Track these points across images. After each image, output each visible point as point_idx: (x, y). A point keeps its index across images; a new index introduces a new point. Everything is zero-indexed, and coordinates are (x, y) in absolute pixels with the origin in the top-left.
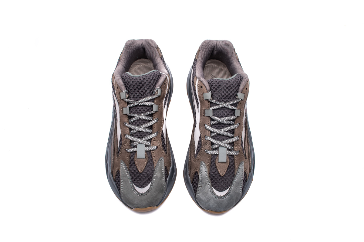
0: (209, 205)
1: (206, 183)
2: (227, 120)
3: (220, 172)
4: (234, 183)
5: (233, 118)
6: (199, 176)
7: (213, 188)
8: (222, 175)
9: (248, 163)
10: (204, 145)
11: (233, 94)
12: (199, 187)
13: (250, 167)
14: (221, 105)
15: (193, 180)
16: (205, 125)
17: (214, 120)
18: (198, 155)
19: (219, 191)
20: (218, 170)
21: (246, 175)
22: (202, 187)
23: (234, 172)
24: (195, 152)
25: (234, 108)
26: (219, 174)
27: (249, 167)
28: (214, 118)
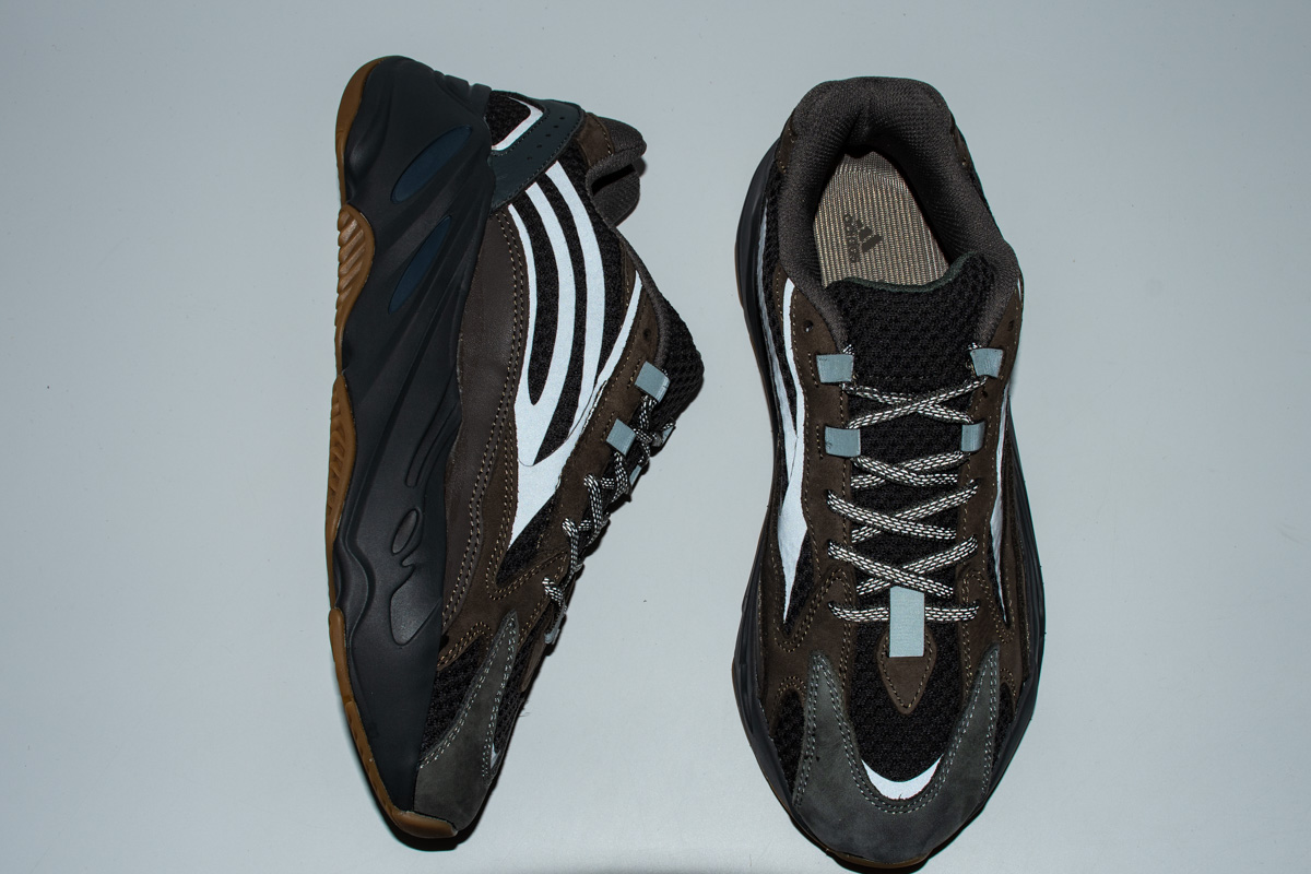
0: (851, 839)
1: (838, 745)
2: (925, 473)
3: (895, 700)
4: (958, 742)
5: (949, 459)
6: (806, 714)
7: (867, 767)
8: (907, 712)
9: (1018, 641)
10: (823, 578)
11: (952, 355)
12: (806, 757)
13: (1024, 659)
14: (898, 407)
15: (780, 726)
16: (826, 493)
17: (866, 472)
18: (798, 622)
19: (894, 779)
20: (890, 690)
21: (1010, 696)
22: (818, 759)
23: (958, 692)
24: (784, 607)
25: (956, 416)
26: (892, 704)
27: (1019, 657)
28: (866, 462)
